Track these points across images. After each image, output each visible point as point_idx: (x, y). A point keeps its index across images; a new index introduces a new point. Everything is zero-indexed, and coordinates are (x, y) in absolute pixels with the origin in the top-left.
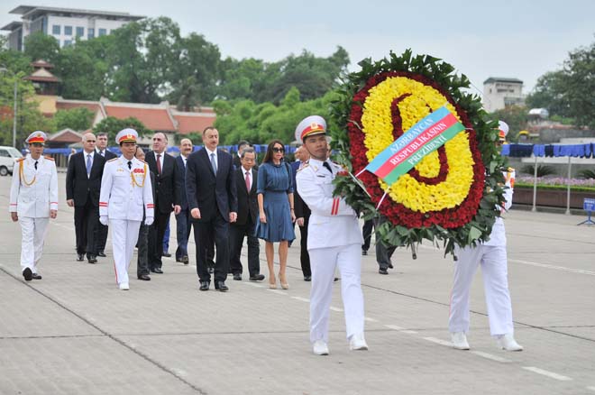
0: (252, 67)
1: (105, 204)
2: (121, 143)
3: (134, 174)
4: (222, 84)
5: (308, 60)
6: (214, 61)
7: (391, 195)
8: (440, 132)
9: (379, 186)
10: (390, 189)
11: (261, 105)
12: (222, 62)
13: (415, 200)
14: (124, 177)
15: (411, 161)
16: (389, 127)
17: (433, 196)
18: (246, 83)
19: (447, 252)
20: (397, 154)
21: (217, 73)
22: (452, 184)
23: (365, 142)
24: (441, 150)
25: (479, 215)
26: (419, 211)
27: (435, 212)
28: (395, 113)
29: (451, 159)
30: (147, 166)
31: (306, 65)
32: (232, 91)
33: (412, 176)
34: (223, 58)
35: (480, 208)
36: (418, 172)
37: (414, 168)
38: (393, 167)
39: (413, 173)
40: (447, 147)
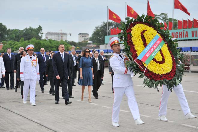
0: (16, 31)
1: (22, 73)
2: (28, 50)
3: (33, 62)
4: (7, 36)
5: (31, 29)
6: (5, 30)
7: (148, 68)
8: (159, 44)
9: (143, 65)
10: (148, 66)
11: (14, 42)
12: (7, 30)
13: (157, 70)
14: (29, 63)
15: (152, 55)
16: (141, 43)
17: (162, 68)
18: (14, 36)
19: (169, 89)
20: (147, 53)
21: (6, 33)
22: (167, 63)
23: (135, 48)
24: (160, 51)
25: (176, 74)
26: (159, 74)
27: (164, 74)
28: (143, 37)
29: (164, 54)
30: (37, 58)
31: (30, 30)
32: (10, 38)
33: (154, 61)
34: (8, 29)
35: (176, 72)
36: (155, 59)
37: (154, 58)
38: (147, 58)
39: (154, 60)
40: (162, 49)
